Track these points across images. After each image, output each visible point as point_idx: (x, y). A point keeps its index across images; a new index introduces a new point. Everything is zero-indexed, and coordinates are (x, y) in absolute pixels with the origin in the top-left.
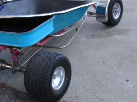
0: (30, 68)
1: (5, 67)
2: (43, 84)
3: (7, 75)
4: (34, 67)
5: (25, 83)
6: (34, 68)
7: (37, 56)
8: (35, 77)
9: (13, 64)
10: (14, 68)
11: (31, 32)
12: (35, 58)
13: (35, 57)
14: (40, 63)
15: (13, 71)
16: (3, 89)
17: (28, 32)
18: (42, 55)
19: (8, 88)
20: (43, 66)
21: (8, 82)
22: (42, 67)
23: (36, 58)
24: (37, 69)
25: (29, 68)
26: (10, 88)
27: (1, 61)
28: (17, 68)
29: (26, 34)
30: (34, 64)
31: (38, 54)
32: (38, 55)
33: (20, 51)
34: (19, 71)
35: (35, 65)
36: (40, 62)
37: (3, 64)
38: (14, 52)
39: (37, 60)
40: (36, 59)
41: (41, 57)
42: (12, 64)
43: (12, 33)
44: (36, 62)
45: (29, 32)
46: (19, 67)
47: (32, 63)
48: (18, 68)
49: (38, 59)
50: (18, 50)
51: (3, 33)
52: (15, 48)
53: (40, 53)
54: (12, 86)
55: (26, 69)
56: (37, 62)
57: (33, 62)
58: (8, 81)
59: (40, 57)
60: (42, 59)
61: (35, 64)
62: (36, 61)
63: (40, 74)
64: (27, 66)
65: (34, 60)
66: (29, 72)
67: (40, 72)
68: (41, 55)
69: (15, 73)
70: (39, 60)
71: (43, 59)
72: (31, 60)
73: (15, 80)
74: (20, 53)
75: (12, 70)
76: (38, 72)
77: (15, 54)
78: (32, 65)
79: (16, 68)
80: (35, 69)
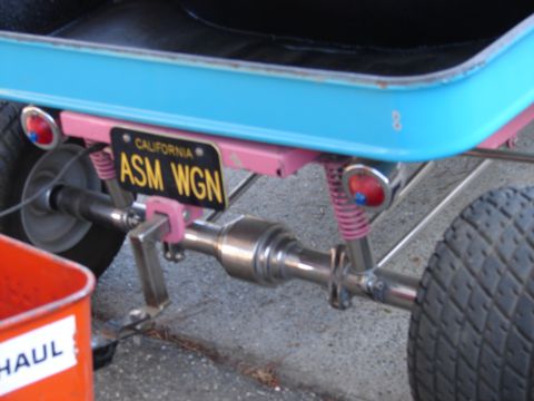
0: (448, 283)
1: (288, 267)
2: (524, 381)
3: (288, 314)
4: (472, 281)
5: (413, 369)
6: (469, 286)
7: (488, 212)
8: (479, 337)
9: (333, 252)
10: (342, 278)
11: (461, 76)
12: (476, 227)
13: (479, 222)
14: (508, 257)
15: (334, 294)
16: (273, 392)
17: (444, 76)
18: (515, 210)
19: (301, 386)
20: (525, 275)
21: (301, 353)
22: (520, 281)
23: (483, 227)
24: (489, 294)
25: (440, 283)
26: (311, 388)
27: (269, 232)
28: (360, 277)
29: (434, 84)
30: (471, 261)
31: (495, 205)
32: (491, 207)
33: (386, 180)
34: (370, 294)
35: (477, 270)
36: (509, 249)
37: (277, 250)
38: (354, 185)
39: (489, 241)
40: (482, 234)
41: (509, 223)
42: (330, 257)
43: (354, 80)
44: (484, 253)
45: (453, 74)
46: (370, 273)
47: (458, 255)
48: (367, 281)
49: (495, 234)
50: (377, 179)
51: (299, 77)
52: (360, 166)
53: (504, 195)
54: (322, 378)
55: (419, 285)
56: (490, 250)
57: (463, 250)
58: (297, 345)
59: (505, 220)
60: (520, 237)
61: (477, 263)
62: (483, 240)
63: (507, 322)
64: (428, 269)
65: (469, 236)
66: (440, 306)
67: (511, 312)
68: (507, 209)
69: (346, 303)
70: (502, 240)
71: (521, 231)
72: (455, 237)
73: (337, 344)
74: (388, 194)
75: (330, 289)
76: (495, 308)
77: (363, 198)
78: (458, 264)
79: (353, 278)
80: (480, 290)
